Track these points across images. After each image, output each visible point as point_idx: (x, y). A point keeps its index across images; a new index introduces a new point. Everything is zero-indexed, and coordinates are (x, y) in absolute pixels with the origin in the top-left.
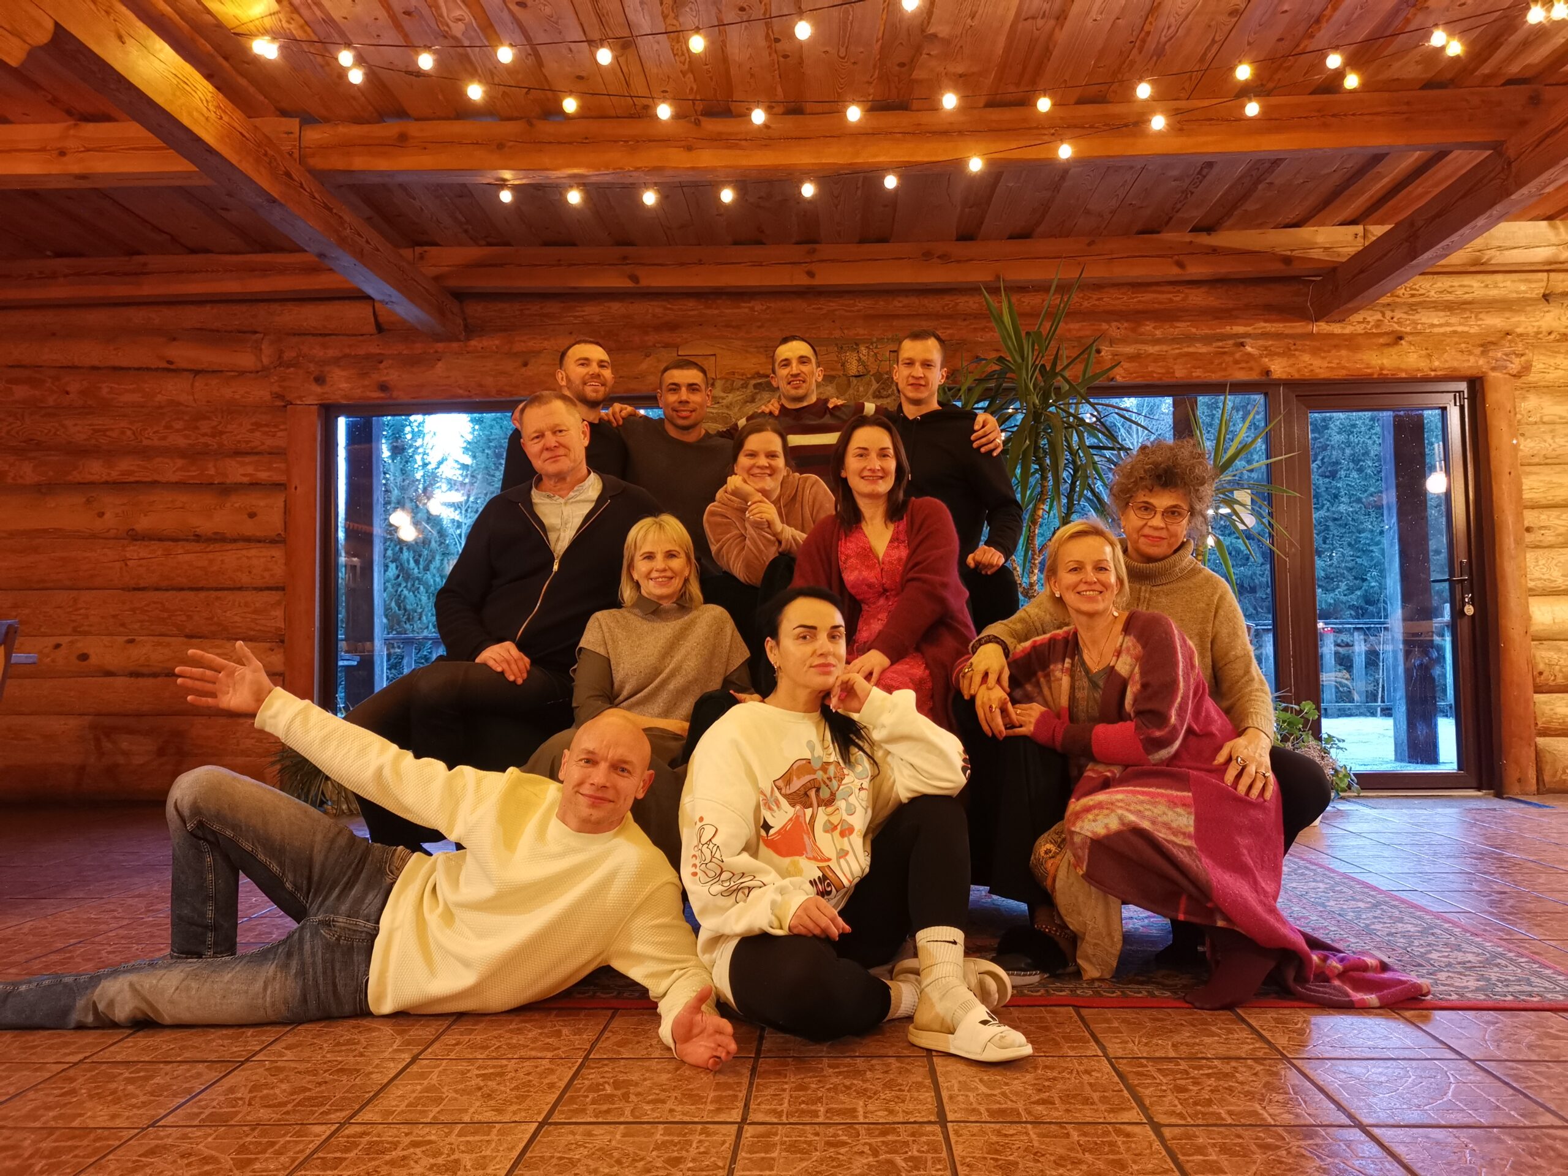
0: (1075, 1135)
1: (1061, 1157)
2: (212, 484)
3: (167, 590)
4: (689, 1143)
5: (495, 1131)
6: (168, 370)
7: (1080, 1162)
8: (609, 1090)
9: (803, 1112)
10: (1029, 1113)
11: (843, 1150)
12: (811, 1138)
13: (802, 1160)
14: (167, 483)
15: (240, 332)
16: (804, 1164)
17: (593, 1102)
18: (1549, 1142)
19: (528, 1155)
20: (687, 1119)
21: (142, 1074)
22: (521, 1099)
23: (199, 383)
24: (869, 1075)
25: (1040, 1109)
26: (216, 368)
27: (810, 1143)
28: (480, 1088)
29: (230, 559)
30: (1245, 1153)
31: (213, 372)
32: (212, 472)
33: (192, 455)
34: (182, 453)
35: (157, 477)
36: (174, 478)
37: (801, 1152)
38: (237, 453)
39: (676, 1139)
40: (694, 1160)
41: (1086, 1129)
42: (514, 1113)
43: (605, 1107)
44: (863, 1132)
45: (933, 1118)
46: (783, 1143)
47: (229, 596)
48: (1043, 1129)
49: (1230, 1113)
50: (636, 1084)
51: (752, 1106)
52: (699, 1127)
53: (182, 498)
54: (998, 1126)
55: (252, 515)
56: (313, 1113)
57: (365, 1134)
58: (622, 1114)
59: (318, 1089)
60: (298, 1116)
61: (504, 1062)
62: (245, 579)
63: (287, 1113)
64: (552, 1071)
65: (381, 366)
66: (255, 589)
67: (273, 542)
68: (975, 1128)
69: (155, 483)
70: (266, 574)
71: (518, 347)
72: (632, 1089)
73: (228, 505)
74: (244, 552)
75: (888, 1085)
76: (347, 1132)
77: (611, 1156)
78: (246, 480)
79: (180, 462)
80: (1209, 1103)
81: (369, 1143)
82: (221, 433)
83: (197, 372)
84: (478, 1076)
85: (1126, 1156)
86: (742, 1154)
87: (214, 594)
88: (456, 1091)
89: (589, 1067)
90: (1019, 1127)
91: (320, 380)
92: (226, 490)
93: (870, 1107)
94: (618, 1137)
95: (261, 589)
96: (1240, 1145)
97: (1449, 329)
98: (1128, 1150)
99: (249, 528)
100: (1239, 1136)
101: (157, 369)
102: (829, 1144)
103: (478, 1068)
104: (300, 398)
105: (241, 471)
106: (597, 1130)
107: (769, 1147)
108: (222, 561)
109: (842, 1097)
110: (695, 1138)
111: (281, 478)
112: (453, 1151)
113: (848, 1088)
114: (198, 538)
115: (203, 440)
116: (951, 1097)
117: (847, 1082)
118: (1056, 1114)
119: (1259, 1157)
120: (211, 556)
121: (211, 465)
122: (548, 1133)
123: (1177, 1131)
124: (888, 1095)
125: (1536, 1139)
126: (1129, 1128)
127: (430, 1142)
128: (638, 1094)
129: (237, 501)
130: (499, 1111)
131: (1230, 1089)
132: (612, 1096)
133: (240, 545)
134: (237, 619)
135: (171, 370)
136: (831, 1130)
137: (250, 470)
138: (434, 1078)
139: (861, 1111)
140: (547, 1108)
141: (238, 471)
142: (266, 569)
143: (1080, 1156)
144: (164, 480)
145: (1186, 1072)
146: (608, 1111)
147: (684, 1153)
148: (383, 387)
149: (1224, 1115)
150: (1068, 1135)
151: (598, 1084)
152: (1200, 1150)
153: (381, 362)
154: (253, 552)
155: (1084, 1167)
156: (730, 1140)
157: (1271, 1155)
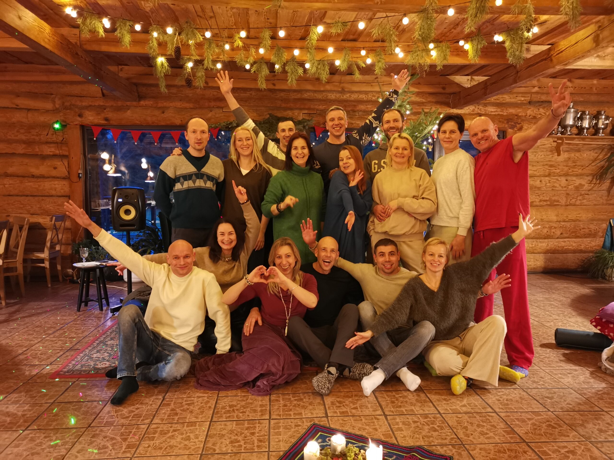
0: (364, 420)
1: (360, 428)
2: (37, 155)
3: (21, 196)
4: (255, 427)
5: (197, 425)
6: (16, 108)
7: (365, 429)
8: (228, 408)
9: (287, 414)
10: (351, 412)
11: (300, 428)
12: (290, 424)
13: (289, 432)
14: (19, 154)
15: (46, 94)
16: (290, 433)
17: (224, 413)
18: (488, 417)
19: (209, 433)
20: (253, 418)
21: (77, 407)
22: (202, 412)
23: (30, 115)
24: (304, 400)
25: (354, 411)
26: (36, 108)
27: (290, 426)
28: (188, 409)
29: (47, 185)
30: (409, 424)
31: (35, 110)
32: (37, 150)
33: (29, 143)
34: (24, 142)
35: (15, 152)
36: (22, 152)
37: (288, 429)
38: (47, 143)
39: (252, 426)
40: (258, 433)
41: (367, 417)
42: (201, 418)
43: (228, 415)
44: (305, 421)
45: (324, 415)
46: (283, 426)
47: (48, 199)
48: (355, 418)
49: (406, 410)
50: (236, 406)
51: (272, 413)
52: (257, 421)
53: (26, 161)
54: (342, 418)
55: (55, 168)
56: (139, 420)
57: (158, 428)
58: (234, 418)
59: (137, 411)
60: (134, 422)
61: (193, 399)
62: (53, 193)
63: (130, 420)
64: (208, 402)
65: (105, 111)
66: (58, 196)
67: (64, 178)
68: (336, 418)
69: (13, 154)
70: (62, 191)
71: (160, 105)
72: (235, 408)
73: (45, 164)
74: (53, 182)
75: (311, 404)
76: (152, 427)
77: (234, 432)
78: (51, 153)
79: (24, 146)
80: (400, 407)
81: (161, 431)
82: (40, 135)
83: (29, 110)
84: (186, 404)
85: (377, 427)
86: (272, 430)
87: (41, 198)
88: (181, 410)
89: (220, 400)
90: (348, 417)
91: (80, 116)
92: (44, 158)
93: (306, 412)
94: (234, 426)
95: (60, 196)
96: (408, 421)
97: (497, 113)
98: (378, 424)
99: (54, 173)
100: (408, 419)
101: (12, 108)
102: (296, 426)
103: (185, 401)
104: (72, 122)
105: (49, 150)
106: (228, 423)
107: (279, 427)
108: (44, 186)
109: (297, 409)
110: (257, 425)
111: (67, 153)
112: (187, 433)
113: (299, 405)
114: (33, 176)
115: (32, 137)
116: (329, 408)
117: (298, 403)
118: (358, 412)
119: (413, 425)
120: (39, 183)
121: (37, 147)
122: (213, 425)
123: (391, 417)
124: (311, 407)
125: (485, 417)
126: (378, 417)
127: (179, 430)
128: (237, 410)
129: (49, 162)
130: (197, 418)
131: (406, 402)
132: (229, 411)
133: (50, 179)
134: (51, 208)
135: (18, 109)
136: (296, 421)
137: (53, 150)
138: (172, 406)
139: (303, 413)
140: (211, 416)
141: (48, 150)
142: (62, 189)
143: (365, 427)
144: (17, 153)
145: (394, 396)
146: (229, 417)
147: (254, 431)
148: (106, 119)
149: (404, 411)
150: (361, 420)
151: (225, 406)
152: (397, 424)
153: (105, 109)
154: (56, 182)
155: (366, 431)
156: (267, 425)
157: (416, 425)
